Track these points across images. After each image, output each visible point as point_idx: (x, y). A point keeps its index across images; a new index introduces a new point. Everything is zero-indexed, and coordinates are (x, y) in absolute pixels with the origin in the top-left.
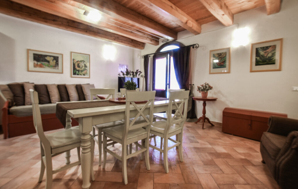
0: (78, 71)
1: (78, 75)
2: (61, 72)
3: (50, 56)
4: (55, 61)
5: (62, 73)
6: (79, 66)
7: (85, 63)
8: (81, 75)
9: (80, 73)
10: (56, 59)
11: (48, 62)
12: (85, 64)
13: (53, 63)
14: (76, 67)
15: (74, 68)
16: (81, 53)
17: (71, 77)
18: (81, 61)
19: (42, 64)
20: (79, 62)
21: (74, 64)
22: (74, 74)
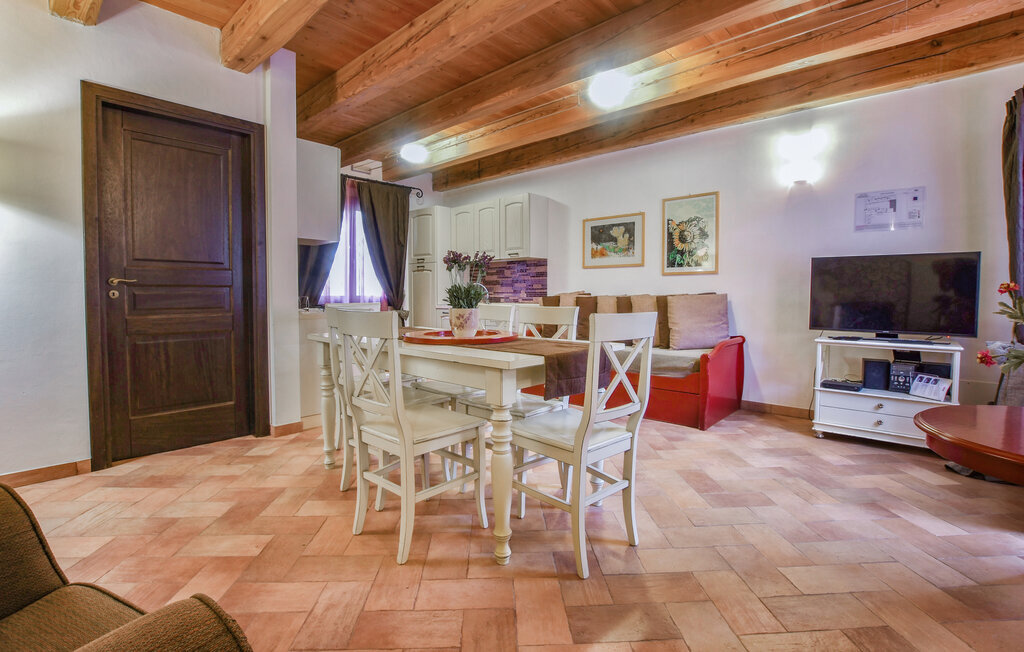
0: (682, 253)
1: (680, 265)
2: (640, 262)
3: (619, 225)
4: (627, 235)
5: (642, 265)
6: (683, 239)
7: (701, 225)
8: (689, 265)
9: (687, 258)
10: (629, 229)
11: (615, 240)
12: (700, 229)
13: (623, 241)
14: (676, 242)
15: (671, 247)
16: (690, 197)
17: (664, 274)
18: (690, 221)
19: (604, 248)
20: (682, 227)
21: (670, 235)
22: (671, 264)
